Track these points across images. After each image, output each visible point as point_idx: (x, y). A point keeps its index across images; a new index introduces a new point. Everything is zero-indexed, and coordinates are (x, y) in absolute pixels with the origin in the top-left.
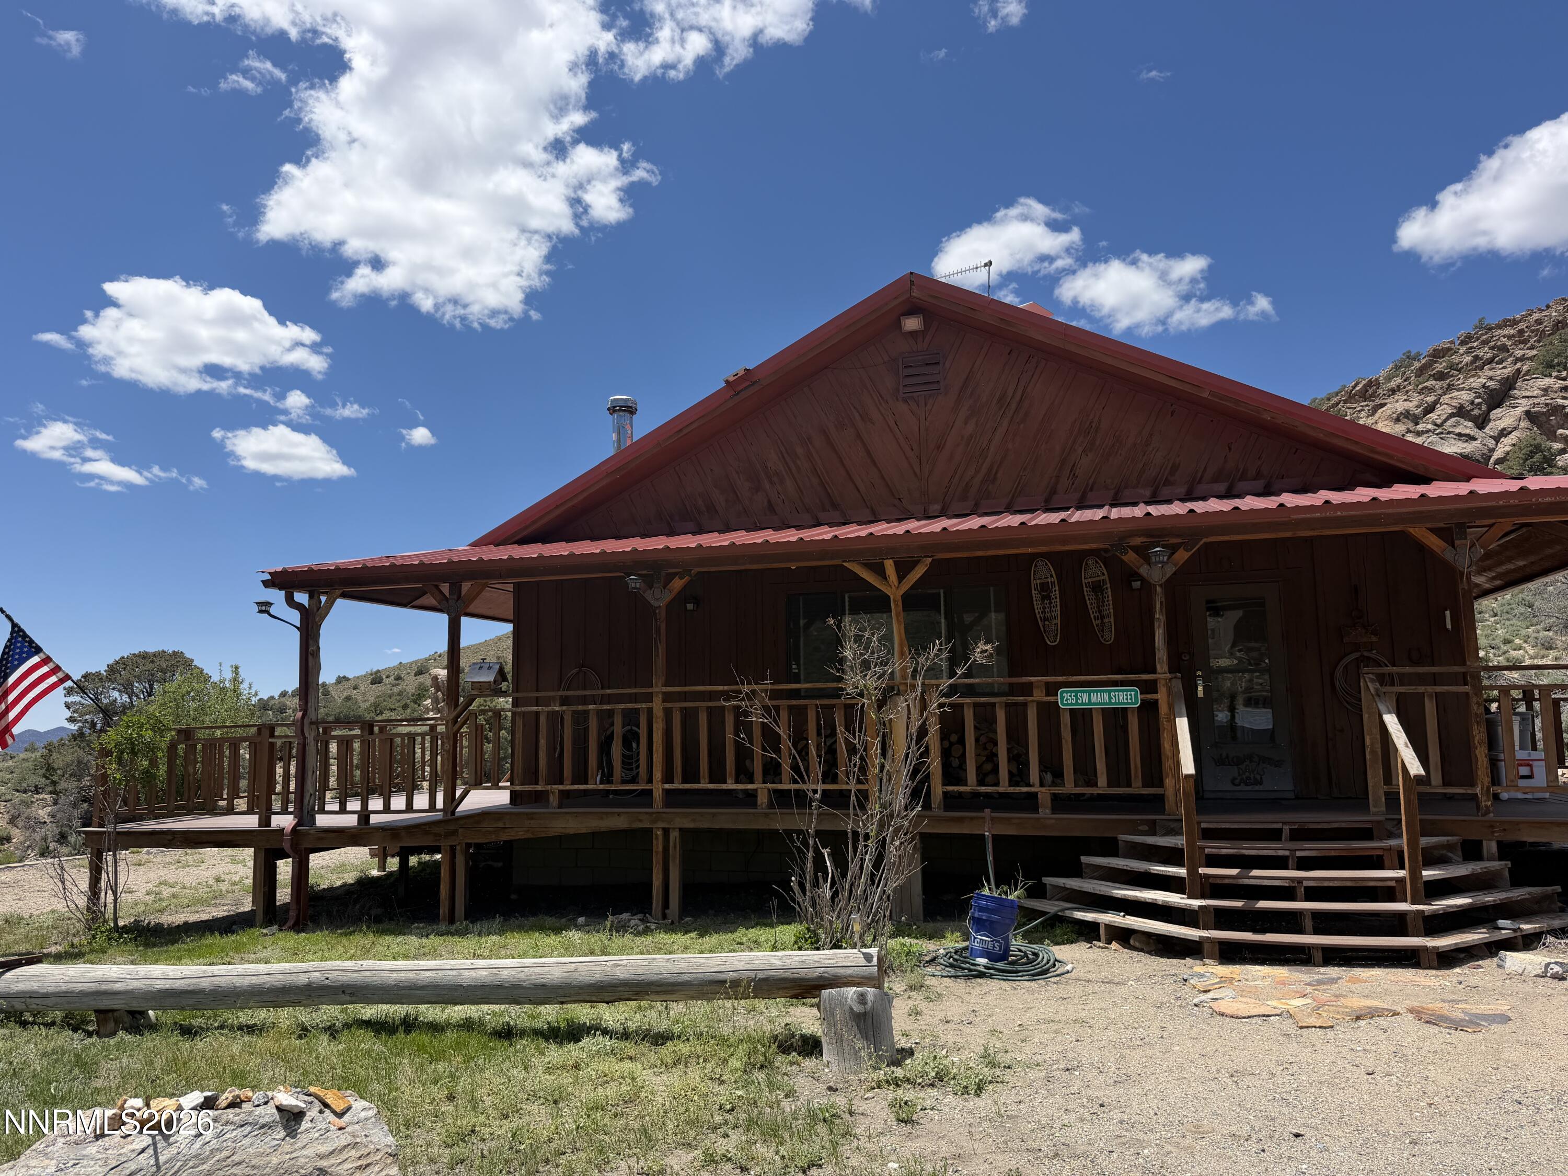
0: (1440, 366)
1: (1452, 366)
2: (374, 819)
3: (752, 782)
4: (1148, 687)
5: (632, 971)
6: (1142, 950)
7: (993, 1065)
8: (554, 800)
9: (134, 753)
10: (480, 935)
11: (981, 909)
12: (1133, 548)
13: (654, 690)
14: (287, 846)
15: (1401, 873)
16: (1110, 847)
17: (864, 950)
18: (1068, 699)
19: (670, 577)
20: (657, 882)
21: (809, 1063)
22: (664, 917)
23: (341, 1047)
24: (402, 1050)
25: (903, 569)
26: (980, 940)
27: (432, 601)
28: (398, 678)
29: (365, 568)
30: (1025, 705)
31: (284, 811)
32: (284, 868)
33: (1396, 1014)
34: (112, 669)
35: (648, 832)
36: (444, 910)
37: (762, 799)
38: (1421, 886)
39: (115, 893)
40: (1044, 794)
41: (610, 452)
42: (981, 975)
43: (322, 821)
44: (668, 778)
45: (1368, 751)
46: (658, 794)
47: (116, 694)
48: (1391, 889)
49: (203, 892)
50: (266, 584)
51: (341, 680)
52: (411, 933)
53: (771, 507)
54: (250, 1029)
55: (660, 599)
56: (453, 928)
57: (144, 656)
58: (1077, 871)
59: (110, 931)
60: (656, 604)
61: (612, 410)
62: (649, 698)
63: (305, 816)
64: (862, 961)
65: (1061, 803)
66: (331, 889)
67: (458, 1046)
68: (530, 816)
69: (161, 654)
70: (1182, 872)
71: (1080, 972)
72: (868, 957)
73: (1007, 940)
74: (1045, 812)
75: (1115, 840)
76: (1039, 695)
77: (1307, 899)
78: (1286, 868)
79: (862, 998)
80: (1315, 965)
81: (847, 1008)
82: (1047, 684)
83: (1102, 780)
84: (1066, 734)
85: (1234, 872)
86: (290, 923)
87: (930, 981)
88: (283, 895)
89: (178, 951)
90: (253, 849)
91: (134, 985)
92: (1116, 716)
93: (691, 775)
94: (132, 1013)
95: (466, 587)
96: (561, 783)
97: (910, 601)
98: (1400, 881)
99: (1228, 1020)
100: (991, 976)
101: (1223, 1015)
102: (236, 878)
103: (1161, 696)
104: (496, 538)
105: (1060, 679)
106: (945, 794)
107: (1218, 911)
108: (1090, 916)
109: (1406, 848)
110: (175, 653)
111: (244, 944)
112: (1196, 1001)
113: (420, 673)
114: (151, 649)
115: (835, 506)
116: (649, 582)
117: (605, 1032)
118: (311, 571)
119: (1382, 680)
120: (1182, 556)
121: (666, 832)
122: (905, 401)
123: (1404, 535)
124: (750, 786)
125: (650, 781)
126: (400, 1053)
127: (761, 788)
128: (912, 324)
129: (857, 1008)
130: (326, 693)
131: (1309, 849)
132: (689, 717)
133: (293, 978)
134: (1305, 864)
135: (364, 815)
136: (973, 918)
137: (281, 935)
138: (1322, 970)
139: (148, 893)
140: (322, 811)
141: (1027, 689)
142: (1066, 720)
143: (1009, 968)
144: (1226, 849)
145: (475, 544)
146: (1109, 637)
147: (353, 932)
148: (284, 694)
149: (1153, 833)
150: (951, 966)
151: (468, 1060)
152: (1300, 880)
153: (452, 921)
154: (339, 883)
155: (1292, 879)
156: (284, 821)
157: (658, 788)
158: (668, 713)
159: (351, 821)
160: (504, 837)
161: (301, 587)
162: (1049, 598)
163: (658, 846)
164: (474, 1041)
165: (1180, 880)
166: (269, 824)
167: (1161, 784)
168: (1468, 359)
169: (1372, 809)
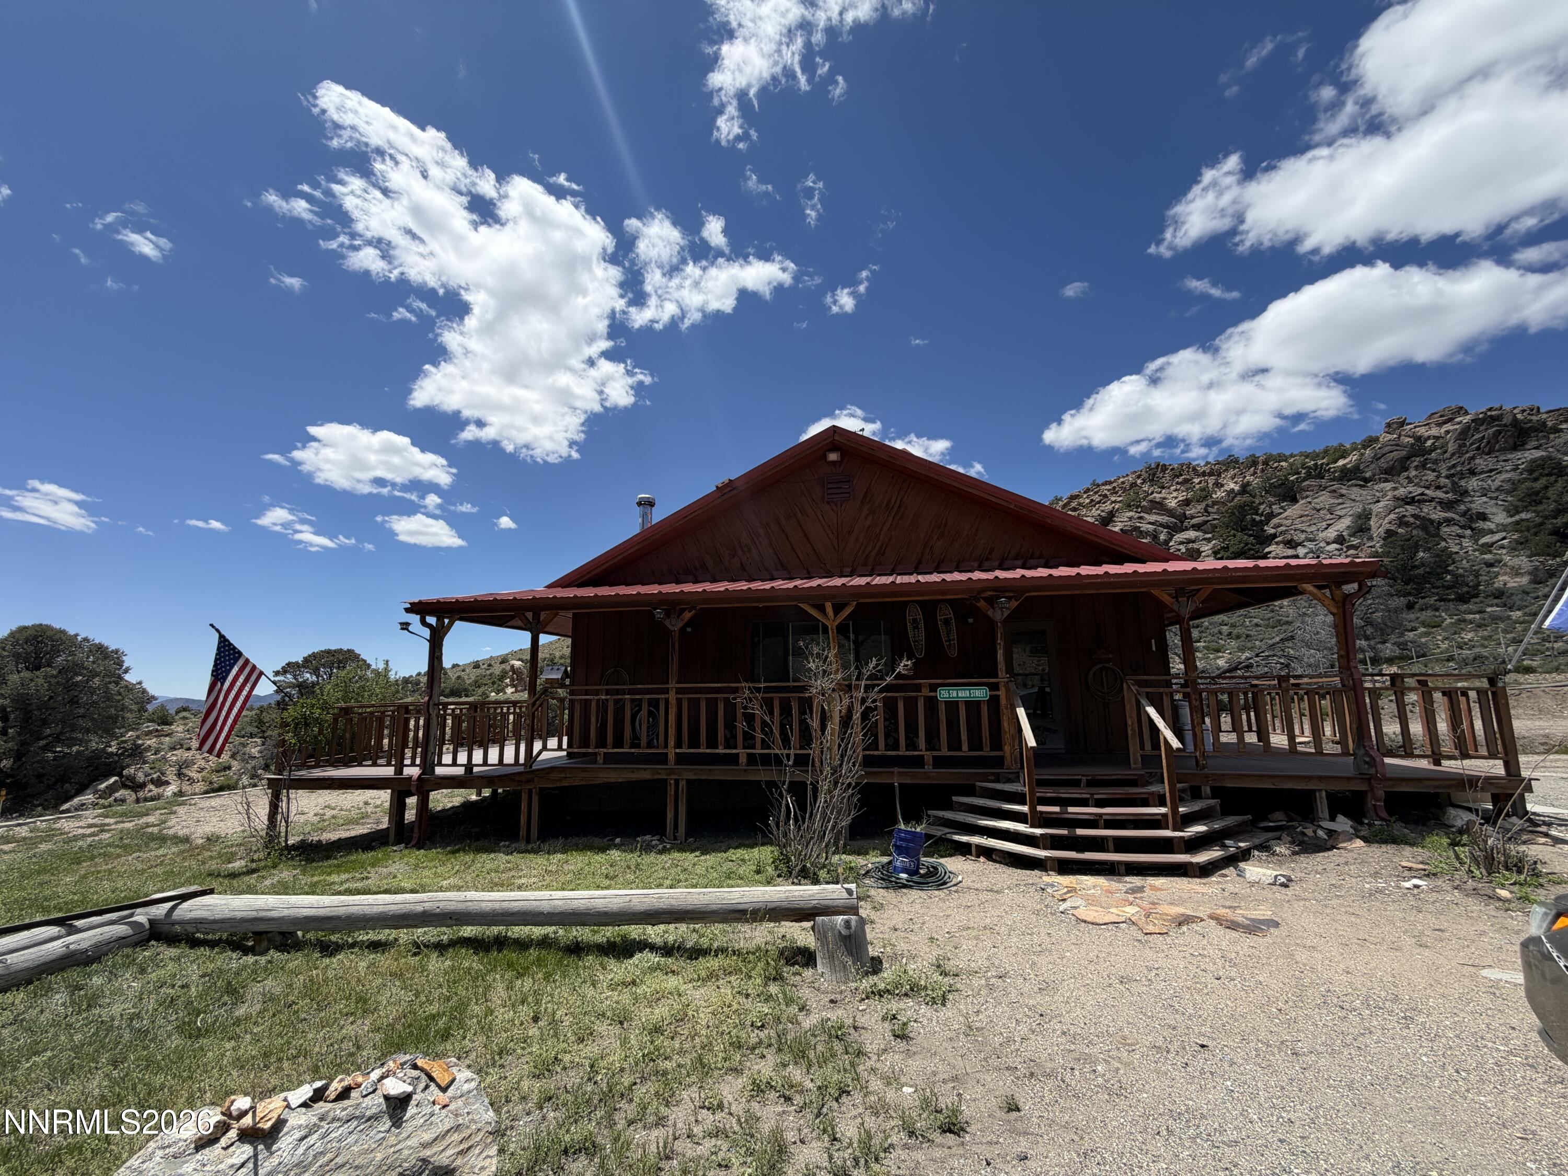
0: (1073, 504)
1: (1080, 504)
2: (476, 769)
3: (735, 748)
4: (994, 687)
5: (674, 902)
6: (1000, 863)
7: (945, 974)
8: (600, 759)
9: (307, 725)
10: (549, 853)
11: (901, 839)
12: (984, 599)
13: (670, 686)
14: (413, 789)
15: (1163, 810)
16: (970, 791)
17: (846, 886)
18: (944, 694)
19: (683, 611)
20: (670, 815)
21: (808, 973)
22: (675, 838)
23: (448, 963)
24: (495, 967)
25: (837, 609)
26: (901, 861)
27: (520, 623)
28: (490, 665)
29: (476, 600)
30: (916, 698)
31: (413, 764)
32: (412, 801)
33: (1202, 920)
34: (307, 660)
35: (665, 781)
36: (523, 832)
37: (743, 760)
38: (1179, 819)
39: (287, 822)
40: (928, 755)
41: (637, 530)
42: (905, 886)
43: (439, 771)
44: (679, 745)
45: (1129, 729)
46: (671, 756)
47: (308, 675)
48: (1159, 821)
49: (354, 814)
50: (407, 610)
51: (455, 666)
52: (499, 852)
53: (743, 568)
54: (375, 946)
55: (674, 625)
56: (529, 847)
57: (328, 652)
58: (950, 806)
59: (282, 850)
60: (672, 628)
61: (639, 504)
62: (666, 691)
63: (427, 766)
64: (845, 895)
65: (939, 762)
66: (443, 811)
67: (539, 962)
68: (584, 770)
69: (340, 651)
70: (1025, 809)
71: (967, 883)
72: (849, 892)
73: (918, 860)
74: (929, 768)
75: (974, 786)
76: (926, 692)
77: (1106, 827)
78: (1087, 806)
79: (847, 924)
80: (1120, 875)
81: (836, 932)
82: (930, 685)
83: (965, 747)
84: (943, 717)
85: (1057, 809)
86: (413, 843)
87: (872, 892)
88: (410, 815)
89: (330, 866)
90: (389, 791)
91: (286, 913)
92: (973, 706)
93: (694, 743)
94: (283, 934)
95: (543, 615)
96: (605, 747)
97: (842, 629)
98: (1165, 816)
99: (1091, 926)
100: (911, 887)
101: (1085, 922)
102: (378, 802)
103: (1002, 693)
104: (563, 583)
105: (939, 681)
106: (864, 756)
107: (1053, 836)
108: (965, 839)
109: (1168, 794)
110: (349, 651)
111: (379, 860)
112: (1061, 909)
113: (502, 662)
114: (333, 648)
115: (784, 567)
116: (668, 614)
117: (652, 948)
118: (438, 602)
119: (1139, 683)
120: (1015, 604)
121: (677, 781)
122: (828, 503)
123: (1149, 594)
124: (734, 751)
125: (666, 746)
126: (494, 969)
127: (742, 752)
128: (833, 456)
129: (844, 932)
130: (446, 674)
131: (1102, 793)
132: (694, 705)
133: (412, 907)
134: (1100, 803)
135: (469, 766)
136: (895, 845)
137: (406, 852)
138: (1128, 879)
139: (316, 815)
140: (440, 764)
141: (918, 688)
142: (942, 708)
143: (922, 880)
144: (1050, 793)
145: (549, 587)
146: (954, 653)
147: (458, 851)
148: (419, 674)
149: (998, 781)
150: (882, 879)
151: (547, 977)
152: (1101, 815)
153: (528, 841)
154: (450, 805)
155: (1096, 815)
156: (412, 772)
157: (672, 752)
158: (679, 701)
159: (460, 771)
160: (565, 784)
161: (431, 614)
162: (917, 627)
163: (671, 790)
164: (552, 958)
165: (1025, 815)
166: (401, 773)
167: (1000, 748)
168: (1088, 501)
169: (1133, 766)
